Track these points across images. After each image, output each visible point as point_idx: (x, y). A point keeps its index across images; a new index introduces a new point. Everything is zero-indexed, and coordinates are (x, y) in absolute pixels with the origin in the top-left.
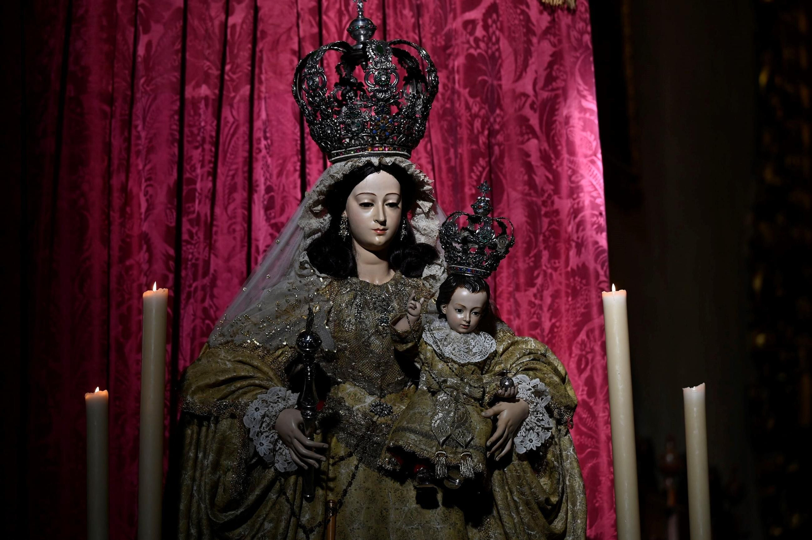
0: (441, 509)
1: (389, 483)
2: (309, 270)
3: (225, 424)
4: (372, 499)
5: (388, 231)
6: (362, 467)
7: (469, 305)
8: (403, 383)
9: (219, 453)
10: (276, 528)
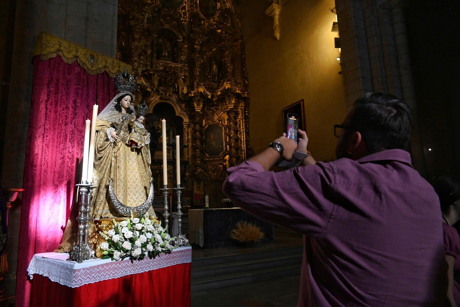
0: (135, 152)
1: (127, 147)
2: (114, 110)
3: (101, 133)
4: (124, 149)
6: (123, 143)
7: (143, 119)
8: (128, 131)
9: (100, 138)
10: (110, 152)
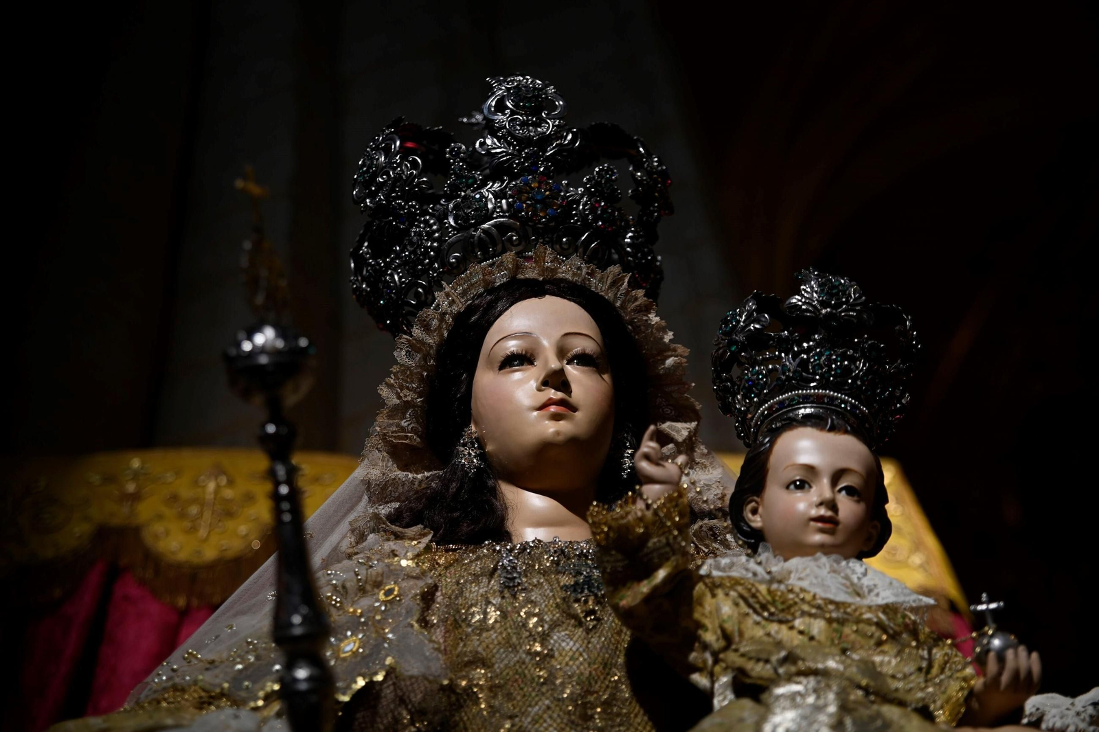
5: (578, 415)
7: (826, 465)
